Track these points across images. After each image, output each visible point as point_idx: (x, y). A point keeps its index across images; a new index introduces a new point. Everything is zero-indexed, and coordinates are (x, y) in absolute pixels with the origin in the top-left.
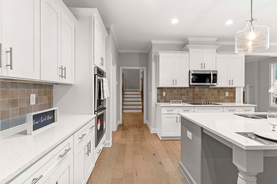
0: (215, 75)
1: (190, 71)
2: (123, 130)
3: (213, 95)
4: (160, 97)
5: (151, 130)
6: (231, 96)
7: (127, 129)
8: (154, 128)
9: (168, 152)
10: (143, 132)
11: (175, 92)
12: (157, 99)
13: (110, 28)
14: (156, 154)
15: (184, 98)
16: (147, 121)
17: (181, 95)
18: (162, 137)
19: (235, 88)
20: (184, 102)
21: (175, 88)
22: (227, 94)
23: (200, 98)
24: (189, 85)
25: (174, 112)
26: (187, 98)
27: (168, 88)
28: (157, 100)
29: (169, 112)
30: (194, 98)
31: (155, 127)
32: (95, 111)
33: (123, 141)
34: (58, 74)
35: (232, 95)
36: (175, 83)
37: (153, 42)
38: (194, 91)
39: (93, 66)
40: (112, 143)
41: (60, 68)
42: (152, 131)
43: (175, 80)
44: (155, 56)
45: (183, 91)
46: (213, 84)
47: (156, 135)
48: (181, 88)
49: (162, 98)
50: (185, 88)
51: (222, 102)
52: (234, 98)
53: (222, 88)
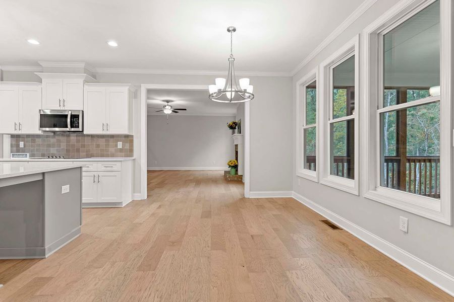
0: (76, 117)
3: (98, 146)
4: (15, 148)
6: (126, 148)
12: (10, 152)
19: (132, 136)
22: (120, 145)
23: (78, 151)
26: (58, 151)
27: (28, 136)
36: (18, 128)
38: (68, 141)
49: (18, 151)
51: (113, 156)
52: (131, 150)
53: (112, 136)
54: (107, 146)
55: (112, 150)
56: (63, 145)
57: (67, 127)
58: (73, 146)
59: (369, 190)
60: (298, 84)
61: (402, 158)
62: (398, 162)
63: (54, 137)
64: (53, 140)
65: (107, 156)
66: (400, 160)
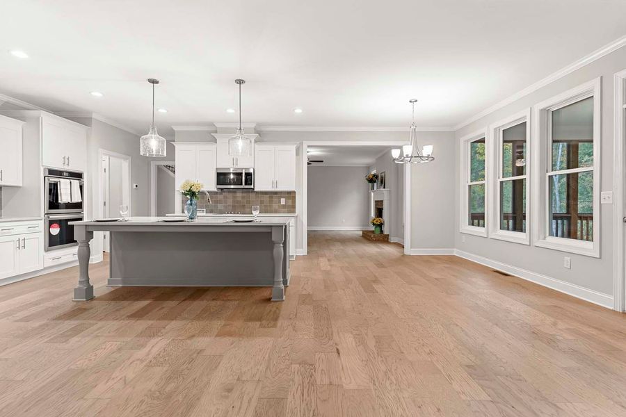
3: (262, 202)
6: (288, 204)
19: (294, 192)
22: (283, 201)
24: (217, 188)
26: (225, 207)
32: (45, 214)
35: (290, 202)
37: (176, 128)
51: (276, 212)
52: (294, 207)
53: (276, 193)
54: (271, 202)
55: (275, 206)
56: (230, 202)
57: (242, 184)
58: (239, 202)
59: (539, 239)
60: (462, 140)
61: (573, 215)
62: (569, 219)
63: (221, 194)
64: (220, 197)
65: (271, 212)
66: (570, 217)
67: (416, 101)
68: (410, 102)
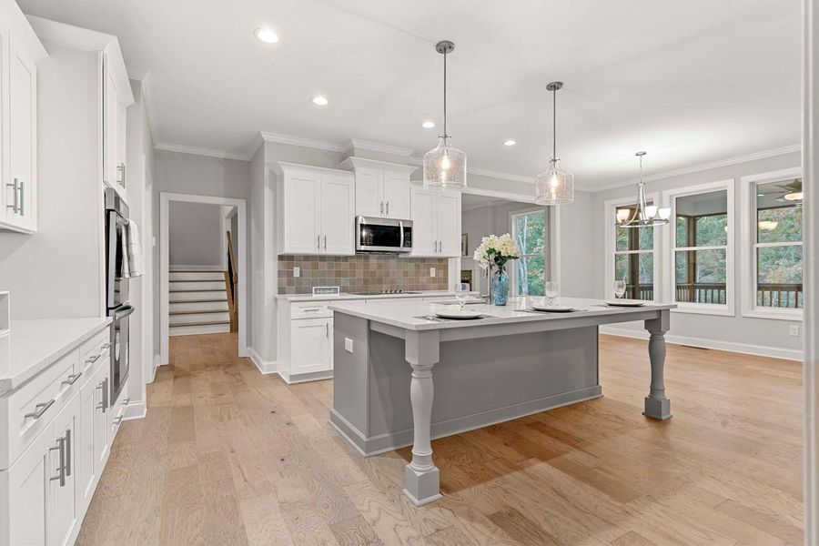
0: (408, 230)
1: (356, 219)
2: (175, 378)
3: (406, 274)
4: (285, 279)
5: (262, 366)
6: (440, 276)
7: (189, 375)
8: (269, 360)
9: (305, 403)
10: (239, 374)
11: (323, 266)
12: (279, 284)
13: (140, 82)
14: (278, 412)
15: (344, 281)
16: (249, 348)
17: (339, 274)
18: (292, 377)
19: (446, 259)
20: (344, 290)
21: (323, 258)
22: (433, 272)
23: (380, 281)
24: (356, 251)
25: (320, 313)
26: (353, 282)
27: (307, 258)
28: (279, 288)
29: (310, 314)
30: (366, 281)
31: (273, 357)
32: (108, 309)
33: (184, 400)
34: (5, 202)
35: (441, 274)
36: (322, 245)
37: (266, 136)
38: (366, 266)
39: (103, 188)
40: (146, 410)
41: (8, 185)
42: (265, 368)
43: (322, 238)
44: (272, 173)
45: (344, 265)
46: (406, 249)
47: (276, 377)
48: (337, 258)
49: (290, 283)
50: (346, 258)
51: (424, 288)
52: (446, 280)
53: (424, 260)
54: (417, 273)
55: (423, 279)
56: (360, 274)
57: (399, 246)
58: (373, 274)
67: (644, 154)
68: (637, 155)
